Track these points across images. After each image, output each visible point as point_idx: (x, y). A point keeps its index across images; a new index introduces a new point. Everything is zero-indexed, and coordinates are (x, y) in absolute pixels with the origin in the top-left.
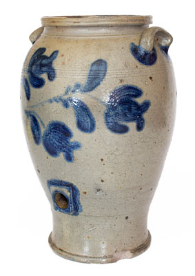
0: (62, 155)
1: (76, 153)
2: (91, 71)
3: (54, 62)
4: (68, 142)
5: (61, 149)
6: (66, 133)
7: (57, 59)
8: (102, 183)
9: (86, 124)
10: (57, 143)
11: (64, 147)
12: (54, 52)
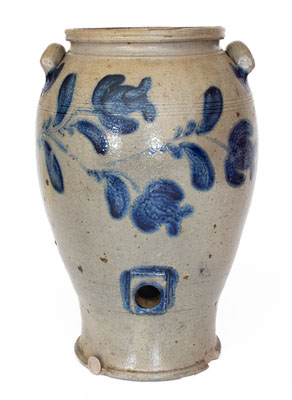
0: (163, 228)
1: (186, 223)
2: (205, 103)
3: (149, 94)
4: (176, 207)
5: (163, 219)
6: (176, 194)
7: (152, 89)
8: (209, 260)
9: (204, 178)
10: (159, 212)
11: (168, 216)
12: (143, 80)
